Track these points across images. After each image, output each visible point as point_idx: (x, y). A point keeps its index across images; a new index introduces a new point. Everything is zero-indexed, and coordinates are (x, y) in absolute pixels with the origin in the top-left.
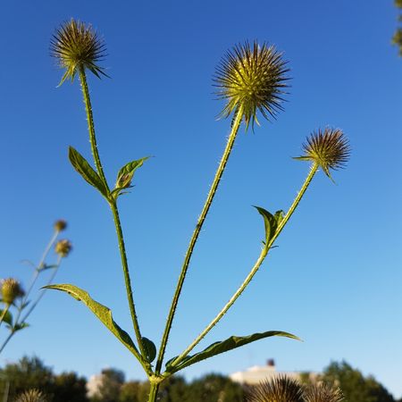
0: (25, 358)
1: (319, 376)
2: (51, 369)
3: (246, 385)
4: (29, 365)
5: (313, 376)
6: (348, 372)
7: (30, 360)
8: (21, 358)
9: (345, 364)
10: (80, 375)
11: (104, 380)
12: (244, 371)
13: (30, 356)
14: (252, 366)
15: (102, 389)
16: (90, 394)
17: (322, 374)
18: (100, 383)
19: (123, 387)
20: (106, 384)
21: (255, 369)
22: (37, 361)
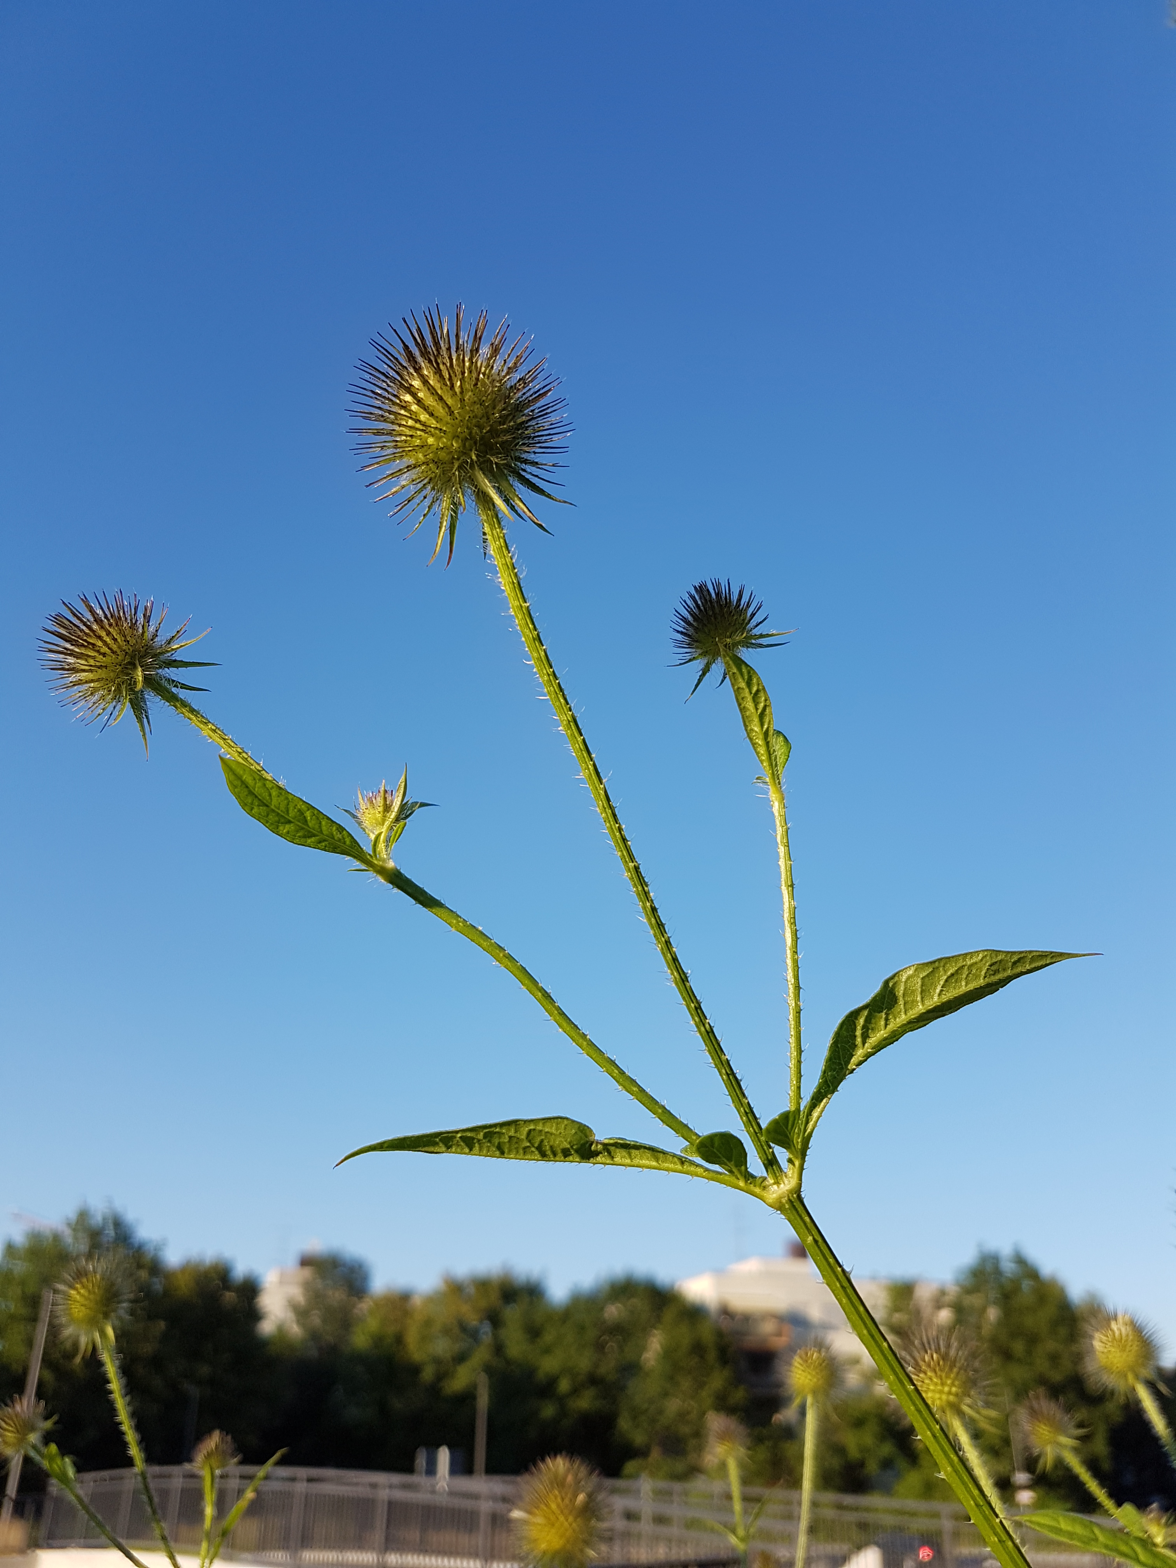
0: (83, 1215)
1: (943, 1293)
2: (158, 1248)
3: (725, 1312)
4: (95, 1236)
5: (924, 1294)
6: (1027, 1285)
7: (97, 1219)
8: (72, 1215)
9: (1020, 1260)
10: (240, 1270)
11: (307, 1286)
12: (719, 1272)
13: (99, 1210)
14: (742, 1257)
15: (301, 1313)
16: (267, 1327)
17: (953, 1290)
18: (297, 1293)
19: (364, 1306)
20: (315, 1297)
21: (751, 1266)
22: (118, 1223)
